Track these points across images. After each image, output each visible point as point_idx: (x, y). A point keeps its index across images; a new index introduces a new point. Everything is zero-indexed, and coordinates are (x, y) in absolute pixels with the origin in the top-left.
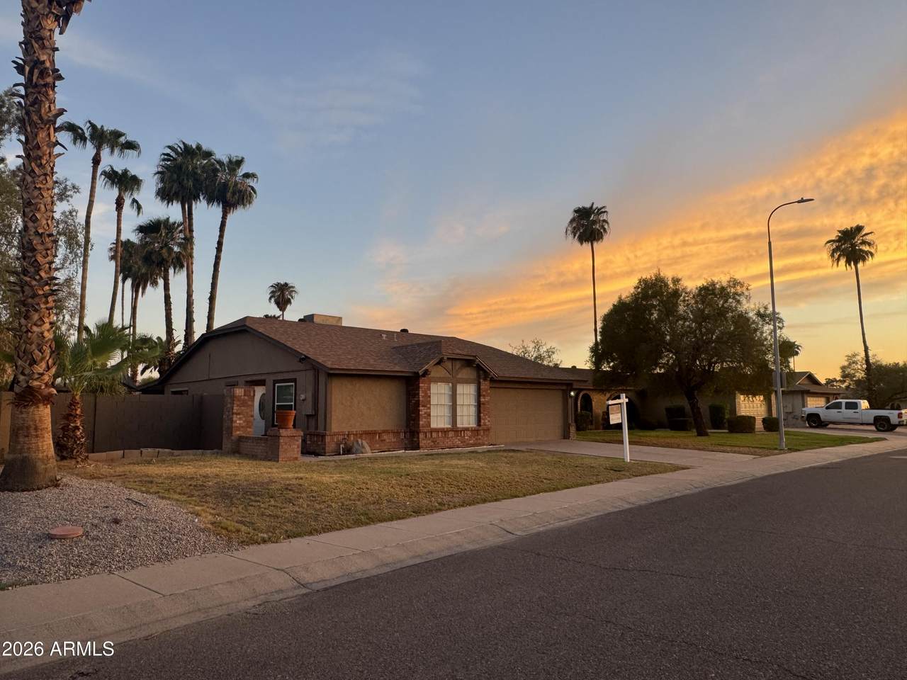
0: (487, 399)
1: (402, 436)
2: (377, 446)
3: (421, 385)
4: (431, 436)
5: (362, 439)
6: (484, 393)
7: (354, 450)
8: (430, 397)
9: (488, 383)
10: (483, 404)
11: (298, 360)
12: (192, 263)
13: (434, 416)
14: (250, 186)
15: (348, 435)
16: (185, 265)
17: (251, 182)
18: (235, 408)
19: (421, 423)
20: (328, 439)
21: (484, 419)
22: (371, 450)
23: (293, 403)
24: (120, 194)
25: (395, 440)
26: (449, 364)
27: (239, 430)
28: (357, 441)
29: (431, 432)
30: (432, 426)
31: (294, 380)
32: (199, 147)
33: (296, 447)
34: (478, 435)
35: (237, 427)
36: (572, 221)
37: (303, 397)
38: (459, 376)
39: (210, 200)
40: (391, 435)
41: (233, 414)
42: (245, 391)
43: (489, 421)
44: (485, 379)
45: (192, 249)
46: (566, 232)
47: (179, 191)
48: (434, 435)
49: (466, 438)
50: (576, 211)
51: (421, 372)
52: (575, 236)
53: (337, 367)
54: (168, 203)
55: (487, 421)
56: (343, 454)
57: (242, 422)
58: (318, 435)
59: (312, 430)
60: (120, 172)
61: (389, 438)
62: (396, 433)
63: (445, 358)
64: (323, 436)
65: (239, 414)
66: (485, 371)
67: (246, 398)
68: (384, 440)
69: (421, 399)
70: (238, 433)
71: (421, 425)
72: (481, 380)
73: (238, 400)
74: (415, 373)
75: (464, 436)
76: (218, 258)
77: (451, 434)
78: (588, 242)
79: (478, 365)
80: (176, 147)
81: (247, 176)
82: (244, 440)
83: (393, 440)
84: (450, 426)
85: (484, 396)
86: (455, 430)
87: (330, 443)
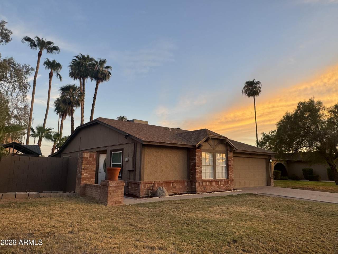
0: (232, 162)
1: (186, 184)
2: (172, 190)
3: (197, 153)
4: (203, 184)
5: (162, 186)
6: (230, 159)
7: (158, 194)
8: (201, 161)
9: (232, 153)
10: (230, 166)
11: (124, 136)
12: (84, 104)
13: (204, 172)
14: (108, 72)
15: (154, 184)
16: (81, 104)
17: (109, 70)
18: (83, 165)
19: (197, 176)
20: (141, 186)
21: (230, 174)
22: (168, 193)
23: (121, 164)
24: (51, 71)
25: (182, 187)
26: (211, 142)
27: (86, 180)
28: (160, 188)
29: (203, 182)
30: (203, 179)
31: (122, 150)
32: (88, 57)
33: (120, 193)
34: (227, 184)
35: (84, 178)
36: (244, 88)
37: (126, 159)
38: (217, 149)
39: (92, 78)
40: (179, 184)
41: (82, 170)
42: (90, 154)
43: (233, 176)
44: (231, 151)
45: (84, 98)
46: (242, 92)
47: (79, 73)
48: (204, 184)
49: (221, 185)
50: (247, 83)
51: (197, 145)
52: (246, 93)
53: (148, 140)
54: (74, 79)
55: (232, 176)
56: (151, 197)
57: (87, 174)
58: (135, 183)
59: (132, 180)
60: (52, 62)
61: (178, 185)
62: (182, 183)
63: (210, 138)
64: (139, 184)
65: (86, 169)
66: (231, 147)
67: (91, 159)
68: (175, 187)
69: (197, 162)
70: (85, 181)
71: (197, 178)
72: (229, 152)
73: (86, 160)
74: (193, 146)
75: (220, 185)
76: (94, 102)
77: (213, 183)
78: (252, 96)
79: (227, 143)
80: (79, 56)
81: (107, 67)
82: (88, 187)
83: (180, 187)
84: (212, 178)
85: (230, 161)
86: (216, 181)
87: (143, 190)
